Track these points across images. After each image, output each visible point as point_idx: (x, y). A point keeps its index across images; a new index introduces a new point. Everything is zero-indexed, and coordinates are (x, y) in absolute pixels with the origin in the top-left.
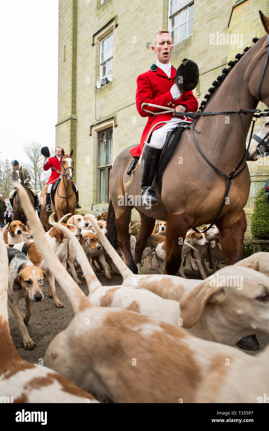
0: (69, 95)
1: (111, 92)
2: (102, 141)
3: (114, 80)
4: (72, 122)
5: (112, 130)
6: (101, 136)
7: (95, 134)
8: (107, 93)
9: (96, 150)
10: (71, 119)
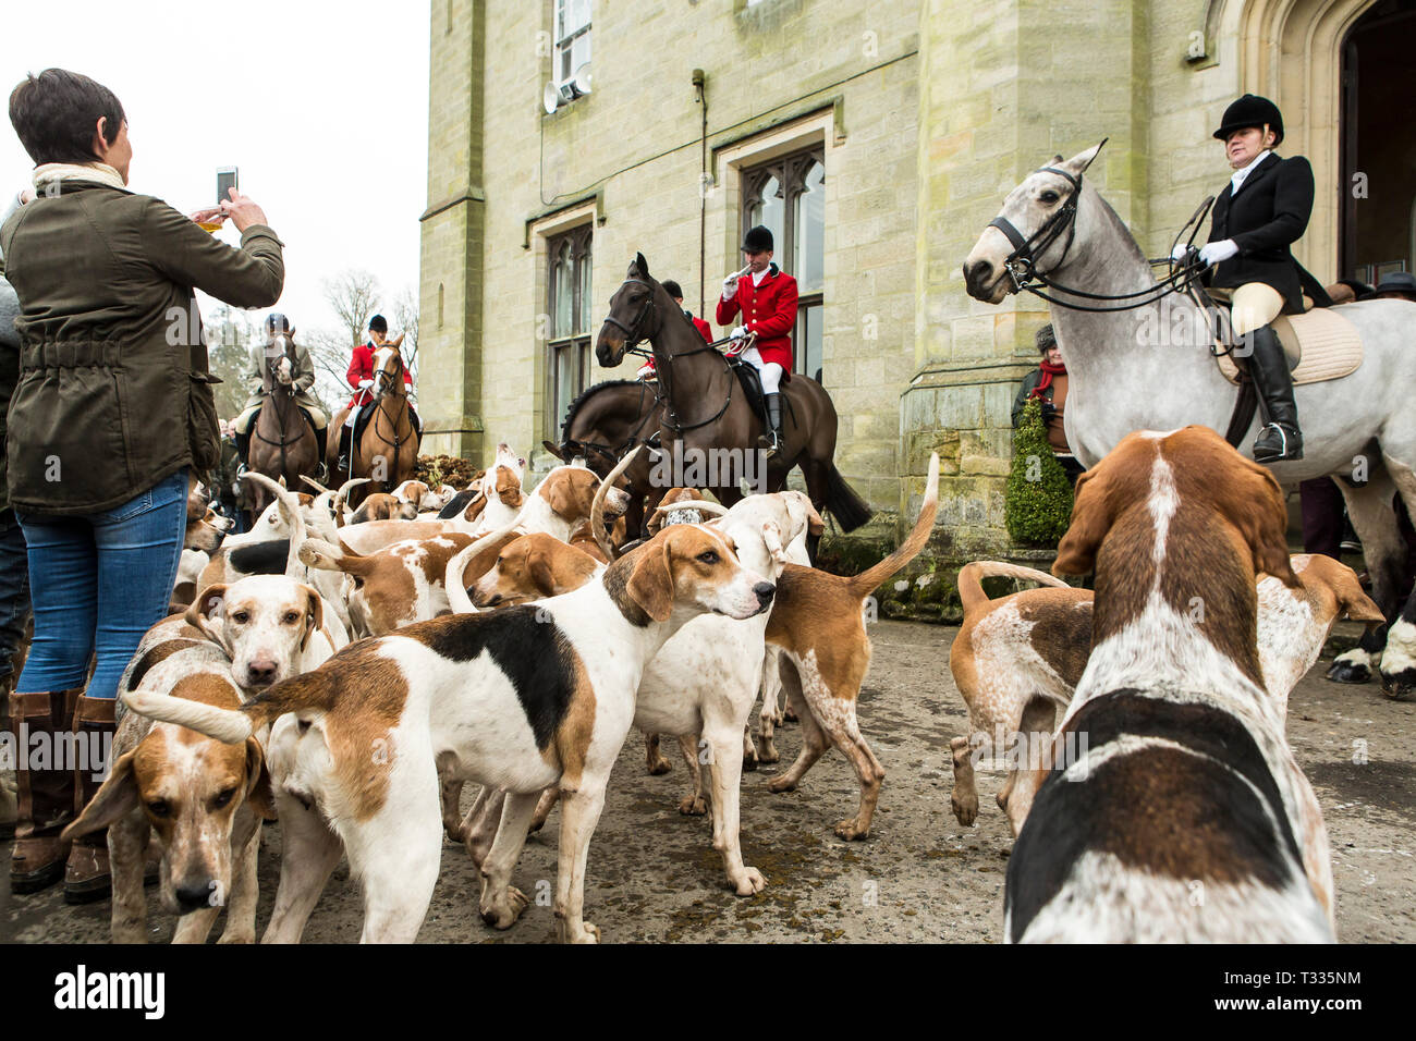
0: (463, 129)
1: (588, 122)
2: (560, 265)
3: (595, 90)
4: (470, 209)
5: (591, 234)
6: (557, 249)
7: (538, 243)
8: (574, 127)
9: (543, 289)
10: (467, 198)
